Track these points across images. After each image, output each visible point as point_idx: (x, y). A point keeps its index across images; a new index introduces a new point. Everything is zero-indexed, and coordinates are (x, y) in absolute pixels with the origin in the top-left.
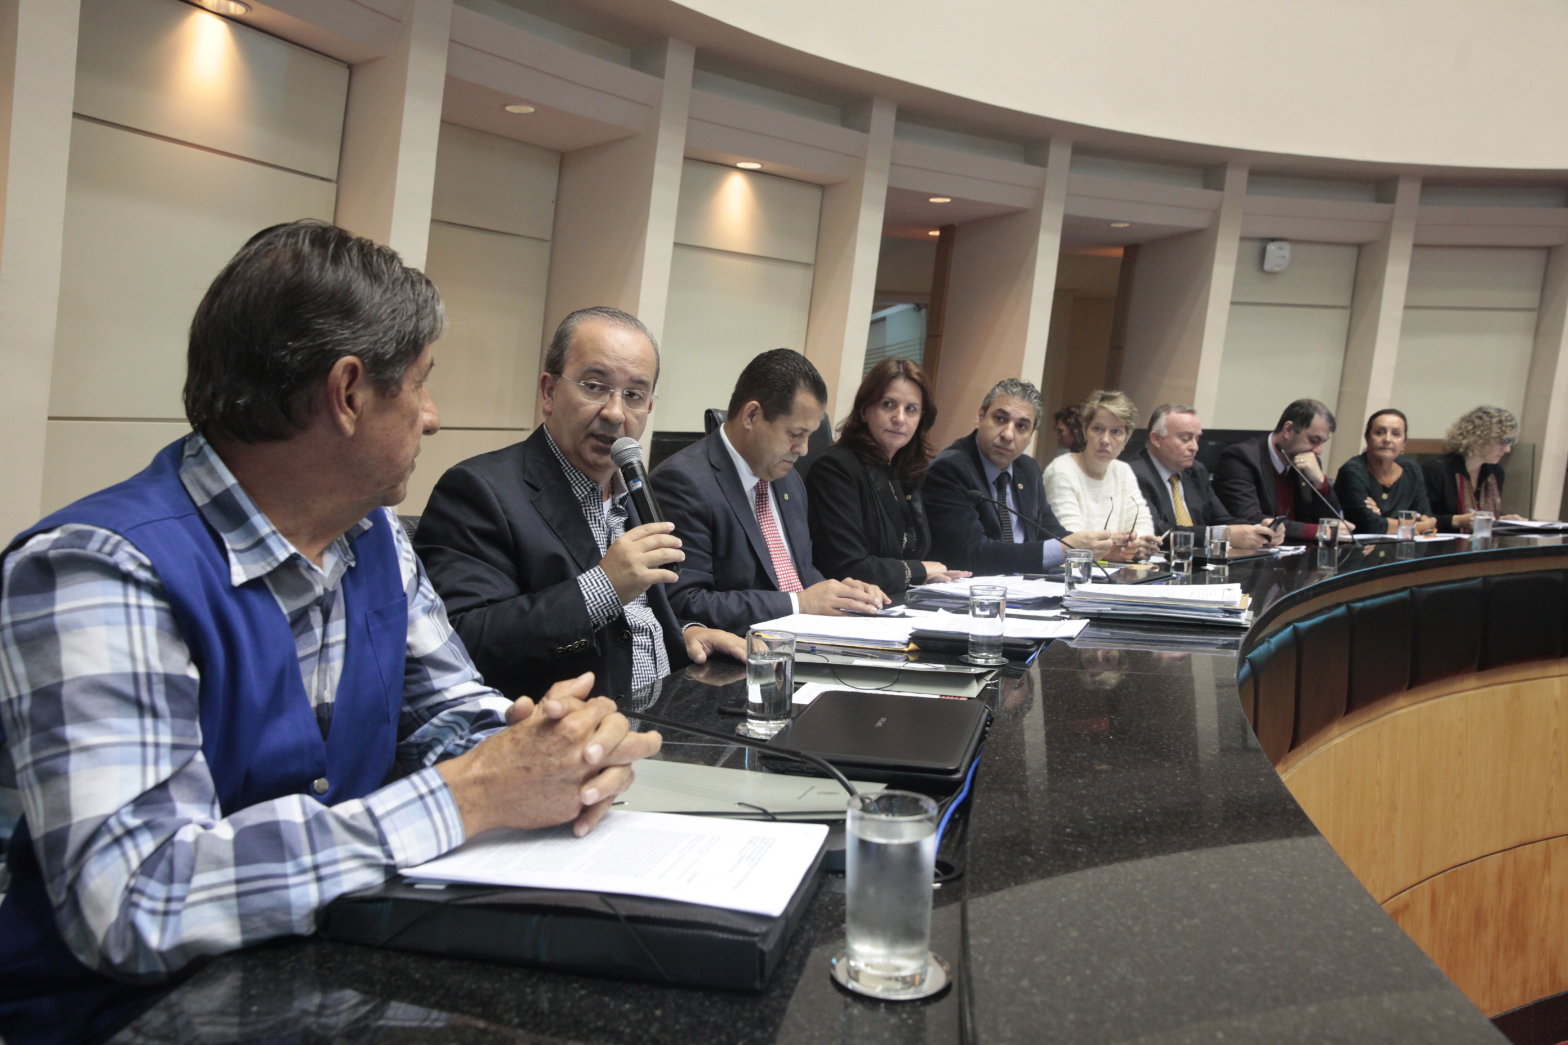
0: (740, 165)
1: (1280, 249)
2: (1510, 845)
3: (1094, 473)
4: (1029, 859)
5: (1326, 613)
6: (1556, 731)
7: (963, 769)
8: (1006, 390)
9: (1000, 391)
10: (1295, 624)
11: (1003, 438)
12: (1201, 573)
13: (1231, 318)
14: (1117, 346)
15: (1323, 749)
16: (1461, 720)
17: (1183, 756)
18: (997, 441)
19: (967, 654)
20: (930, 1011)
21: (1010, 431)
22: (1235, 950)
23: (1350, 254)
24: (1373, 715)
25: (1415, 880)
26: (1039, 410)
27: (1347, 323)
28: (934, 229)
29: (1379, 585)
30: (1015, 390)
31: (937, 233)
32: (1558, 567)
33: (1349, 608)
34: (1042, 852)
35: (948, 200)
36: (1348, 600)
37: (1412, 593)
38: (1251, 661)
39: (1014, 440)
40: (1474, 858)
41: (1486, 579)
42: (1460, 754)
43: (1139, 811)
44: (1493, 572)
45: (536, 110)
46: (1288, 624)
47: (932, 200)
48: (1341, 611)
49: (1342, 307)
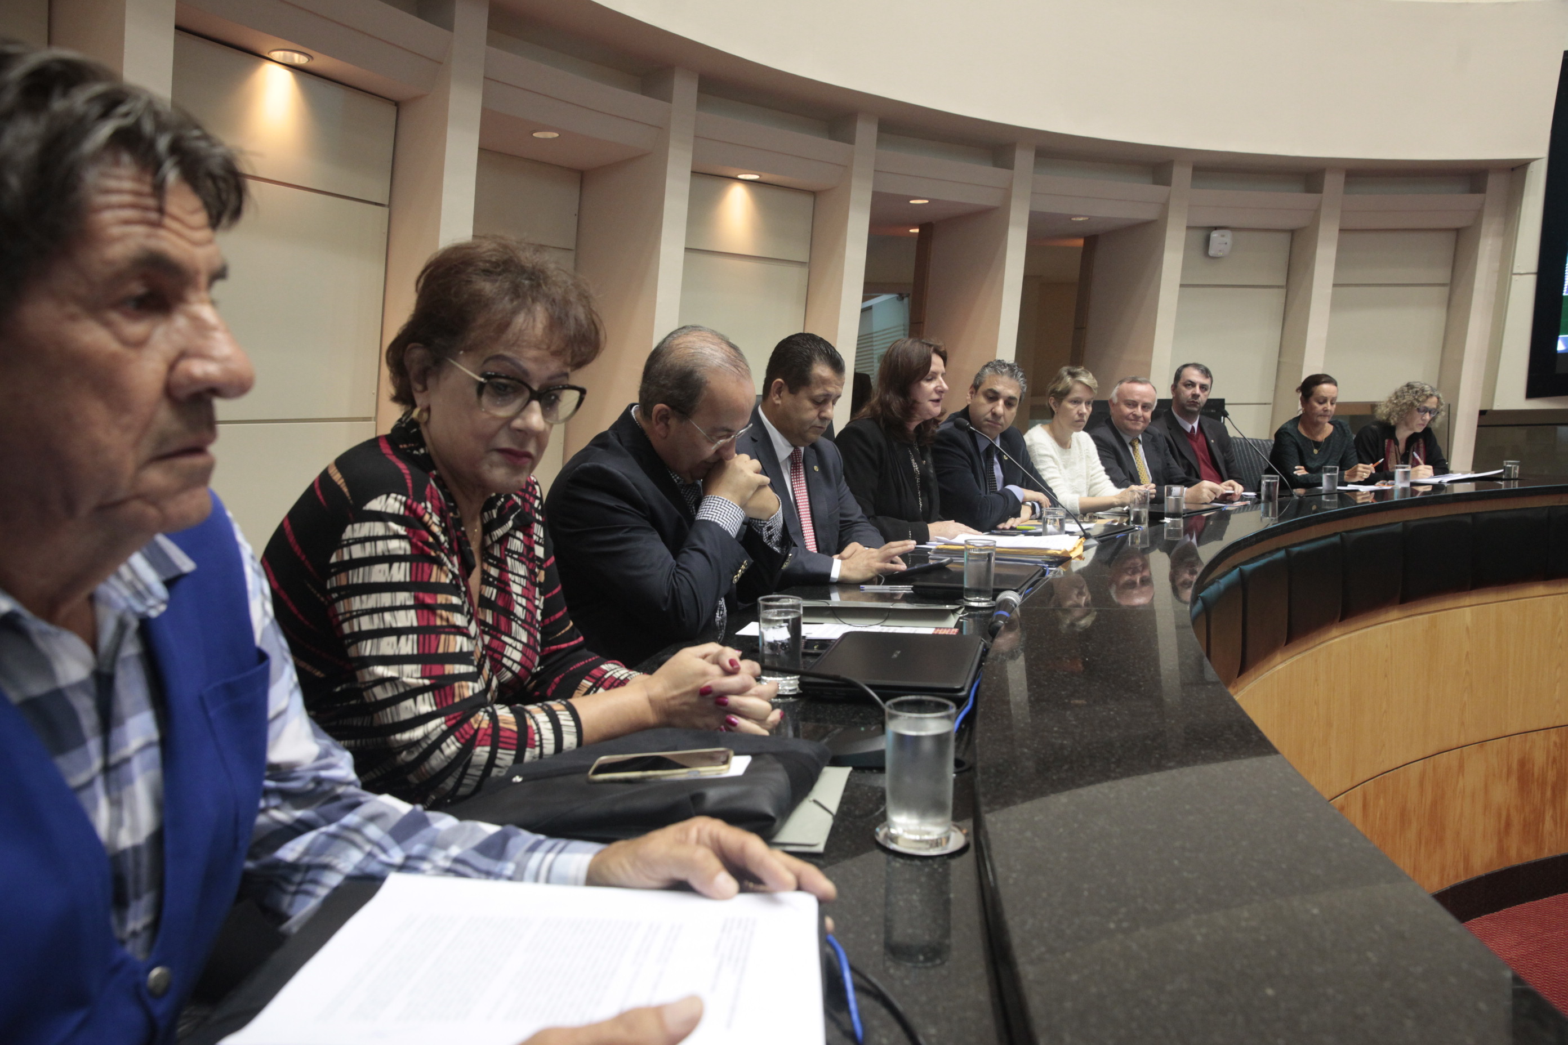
0: (740, 177)
1: (1223, 236)
2: (1429, 753)
3: (1063, 443)
4: (1026, 750)
5: (1268, 557)
6: (1468, 653)
7: (966, 688)
8: (996, 370)
9: (990, 371)
10: (1242, 567)
11: (994, 414)
12: (1160, 525)
13: (1181, 299)
14: (1080, 328)
15: (1267, 674)
16: (1387, 646)
17: (1146, 671)
18: (989, 416)
19: (963, 598)
20: (954, 863)
21: (1000, 407)
22: (1187, 807)
23: (1285, 238)
24: (1311, 644)
25: (1349, 786)
26: (1024, 387)
27: (1283, 301)
28: (914, 227)
29: (1314, 532)
30: (1004, 370)
31: (917, 231)
32: (1468, 511)
33: (1288, 553)
34: (1036, 745)
35: (927, 201)
36: (1286, 545)
37: (1342, 538)
38: (1203, 599)
39: (1004, 415)
40: (1399, 766)
41: (1405, 523)
42: (1386, 676)
43: (1112, 713)
44: (1413, 518)
45: (560, 135)
46: (1235, 567)
47: (912, 202)
48: (1281, 554)
49: (1278, 287)
